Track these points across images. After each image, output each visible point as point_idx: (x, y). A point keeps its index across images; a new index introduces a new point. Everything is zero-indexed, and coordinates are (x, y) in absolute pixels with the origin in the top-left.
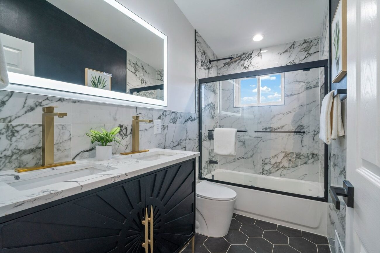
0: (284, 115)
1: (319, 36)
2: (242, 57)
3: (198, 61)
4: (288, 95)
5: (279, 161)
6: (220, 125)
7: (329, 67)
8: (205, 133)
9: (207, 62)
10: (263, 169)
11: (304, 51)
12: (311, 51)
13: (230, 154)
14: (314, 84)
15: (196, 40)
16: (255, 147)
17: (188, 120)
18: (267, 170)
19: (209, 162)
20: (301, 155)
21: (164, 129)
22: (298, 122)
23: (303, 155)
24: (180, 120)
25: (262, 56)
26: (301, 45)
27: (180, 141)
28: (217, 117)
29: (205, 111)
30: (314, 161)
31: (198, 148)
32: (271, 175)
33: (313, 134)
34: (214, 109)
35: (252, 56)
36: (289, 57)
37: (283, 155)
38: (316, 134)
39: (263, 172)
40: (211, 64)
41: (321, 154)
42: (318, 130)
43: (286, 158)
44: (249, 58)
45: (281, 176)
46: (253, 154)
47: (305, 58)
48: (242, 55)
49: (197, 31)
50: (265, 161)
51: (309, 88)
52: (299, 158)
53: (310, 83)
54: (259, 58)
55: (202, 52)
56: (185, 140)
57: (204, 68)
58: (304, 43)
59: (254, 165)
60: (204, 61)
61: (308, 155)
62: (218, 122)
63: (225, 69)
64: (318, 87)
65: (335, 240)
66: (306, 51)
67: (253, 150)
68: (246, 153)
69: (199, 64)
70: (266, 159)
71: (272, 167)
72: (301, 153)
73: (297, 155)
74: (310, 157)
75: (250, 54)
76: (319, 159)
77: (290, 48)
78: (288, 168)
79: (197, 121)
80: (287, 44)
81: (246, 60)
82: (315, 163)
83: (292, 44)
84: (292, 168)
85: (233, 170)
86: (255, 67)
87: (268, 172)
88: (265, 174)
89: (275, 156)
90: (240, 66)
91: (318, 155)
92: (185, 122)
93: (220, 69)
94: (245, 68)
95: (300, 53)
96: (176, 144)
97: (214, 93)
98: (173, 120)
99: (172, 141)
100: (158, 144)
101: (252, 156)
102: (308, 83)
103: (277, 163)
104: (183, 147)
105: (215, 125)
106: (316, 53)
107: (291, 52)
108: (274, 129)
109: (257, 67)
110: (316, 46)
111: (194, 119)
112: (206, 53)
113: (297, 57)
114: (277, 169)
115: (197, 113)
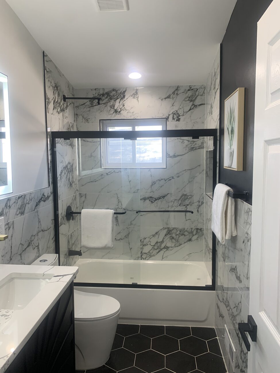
0: (166, 181)
1: (205, 84)
2: (111, 94)
3: (49, 103)
4: (170, 155)
5: (160, 240)
6: (80, 194)
7: (218, 139)
8: (62, 214)
9: (61, 101)
10: (142, 252)
11: (188, 100)
12: (197, 102)
13: (106, 246)
14: (198, 144)
15: (45, 68)
16: (131, 224)
17: (39, 202)
18: (146, 253)
19: (68, 254)
20: (185, 231)
21: (9, 228)
22: (181, 190)
23: (186, 231)
24: (29, 205)
25: (139, 98)
26: (185, 92)
27: (31, 238)
28: (77, 182)
29: (61, 179)
30: (198, 237)
31: (54, 239)
32: (151, 258)
33: (198, 205)
34: (72, 172)
35: (125, 96)
36: (173, 106)
37: (165, 232)
38: (200, 205)
39: (141, 256)
40: (65, 101)
41: (205, 228)
42: (202, 200)
43: (169, 236)
44: (122, 99)
45: (163, 258)
46: (129, 234)
47: (190, 110)
48: (111, 92)
49: (46, 53)
50: (143, 242)
51: (194, 149)
52: (183, 235)
53: (195, 143)
54: (135, 100)
55: (54, 85)
56: (38, 233)
57: (57, 111)
58: (189, 90)
59: (130, 248)
60: (56, 100)
61: (193, 230)
62: (78, 189)
63: (85, 109)
64: (203, 148)
65: (224, 336)
66: (191, 101)
67: (128, 227)
68: (119, 233)
69: (51, 106)
70: (145, 239)
71: (153, 248)
72: (185, 228)
73: (180, 232)
74: (195, 233)
75: (122, 92)
76: (203, 235)
77: (173, 93)
78: (171, 247)
79: (51, 198)
80: (170, 87)
81: (116, 100)
82: (199, 239)
83: (176, 88)
84: (176, 247)
85: (101, 259)
86: (130, 112)
87: (148, 255)
88: (144, 259)
89: (156, 233)
90: (109, 108)
91: (202, 229)
92: (36, 206)
93: (78, 107)
94: (116, 111)
95: (184, 102)
96: (25, 247)
97: (71, 146)
98: (20, 209)
99: (20, 244)
100: (2, 257)
101: (127, 236)
102: (193, 142)
103: (159, 243)
104: (34, 247)
105: (74, 196)
106: (202, 105)
107: (175, 99)
108: (154, 199)
109: (133, 113)
110: (202, 97)
111: (48, 196)
112: (59, 86)
113: (181, 107)
114: (158, 251)
115: (51, 186)
